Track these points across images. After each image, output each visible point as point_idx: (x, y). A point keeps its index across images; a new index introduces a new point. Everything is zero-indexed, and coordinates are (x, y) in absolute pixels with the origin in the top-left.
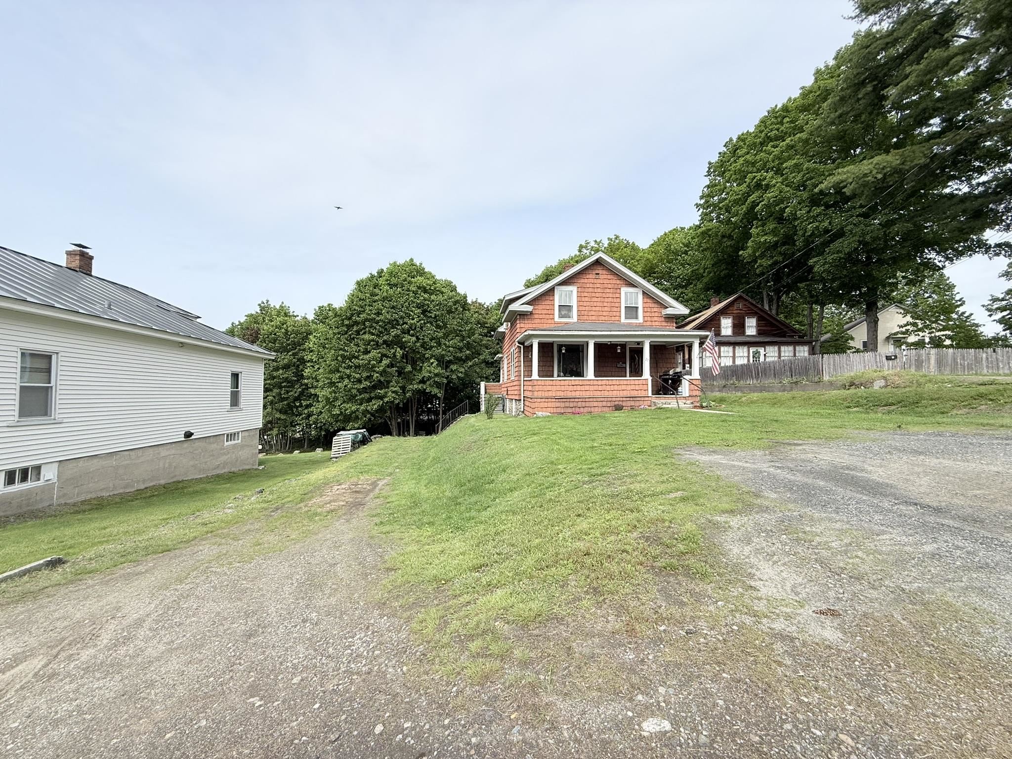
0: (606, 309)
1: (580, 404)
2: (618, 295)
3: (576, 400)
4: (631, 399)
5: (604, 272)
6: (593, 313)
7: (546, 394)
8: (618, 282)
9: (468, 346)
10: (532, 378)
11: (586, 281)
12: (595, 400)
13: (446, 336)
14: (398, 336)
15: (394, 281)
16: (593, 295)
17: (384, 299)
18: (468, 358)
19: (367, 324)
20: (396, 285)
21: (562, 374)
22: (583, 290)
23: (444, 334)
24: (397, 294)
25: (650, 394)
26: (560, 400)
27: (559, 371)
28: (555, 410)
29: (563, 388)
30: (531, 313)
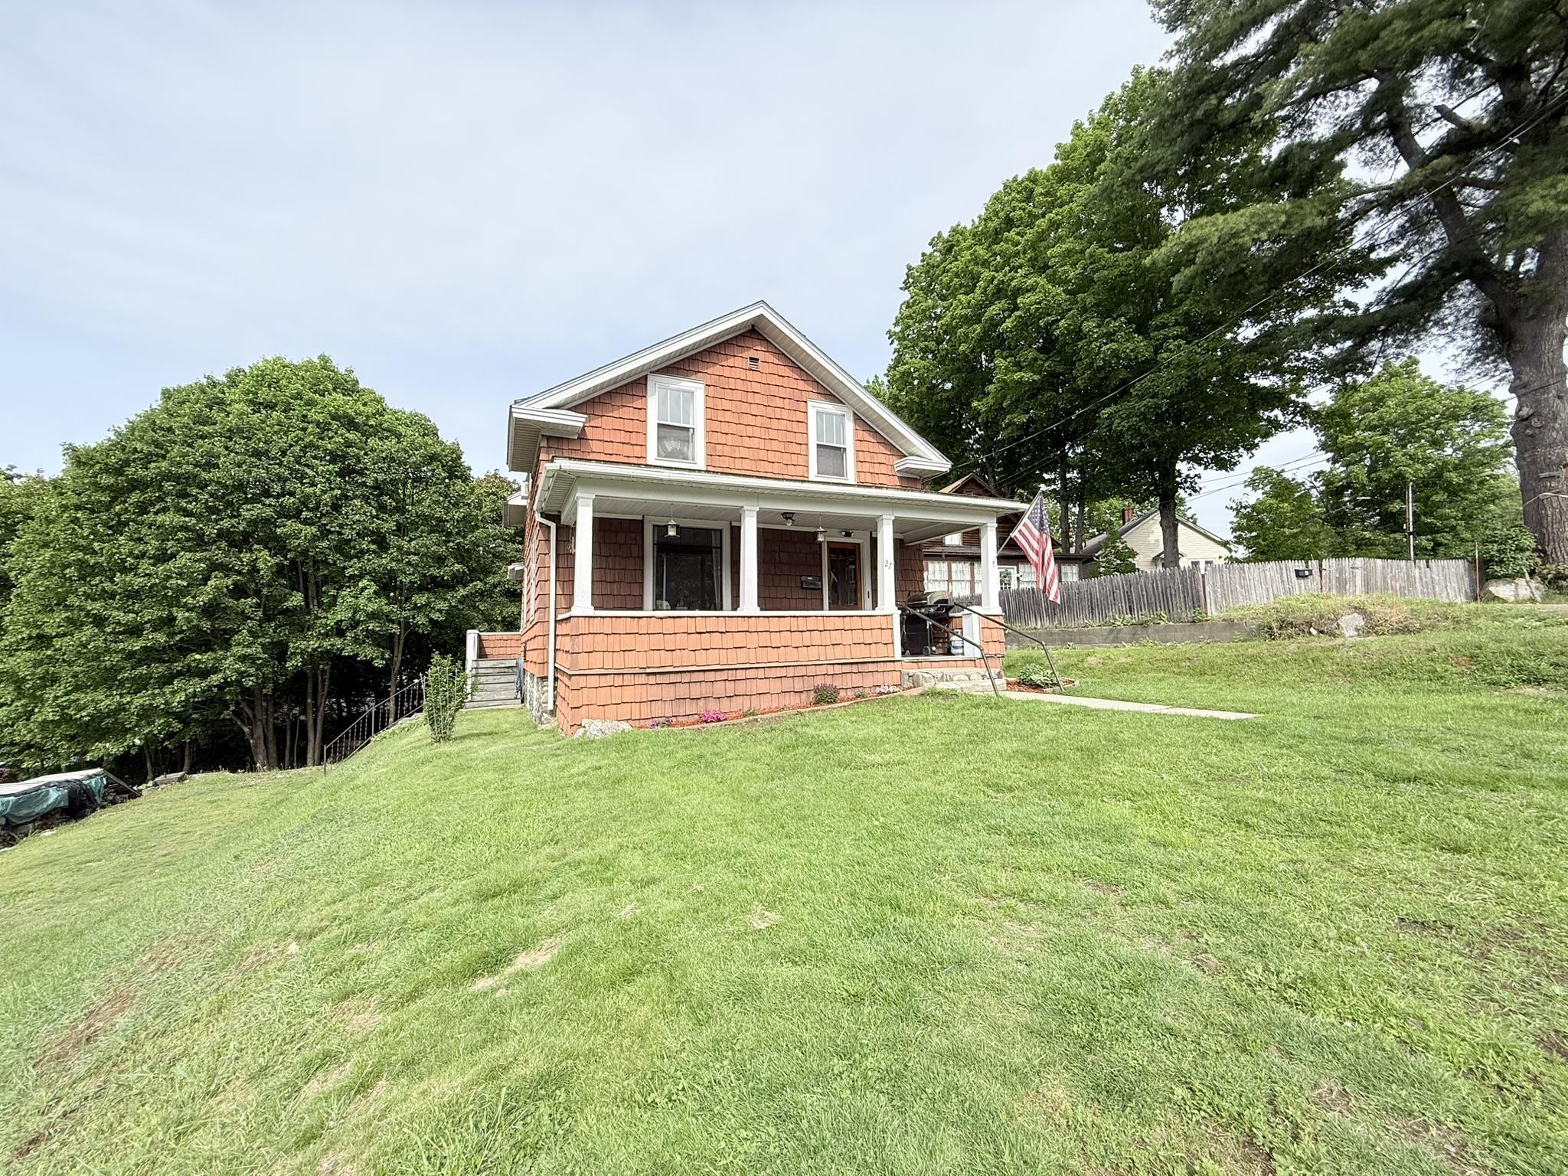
0: (775, 445)
1: (719, 689)
2: (800, 417)
3: (710, 676)
4: (855, 668)
5: (770, 358)
6: (744, 453)
7: (618, 662)
8: (802, 385)
9: (461, 555)
10: (574, 612)
11: (727, 372)
12: (761, 673)
13: (401, 530)
14: (267, 521)
15: (264, 395)
16: (745, 408)
17: (231, 434)
18: (459, 580)
19: (168, 486)
20: (271, 406)
21: (665, 604)
22: (720, 393)
23: (399, 525)
24: (271, 426)
25: (898, 655)
26: (660, 679)
27: (658, 596)
28: (646, 711)
29: (670, 642)
30: (582, 437)
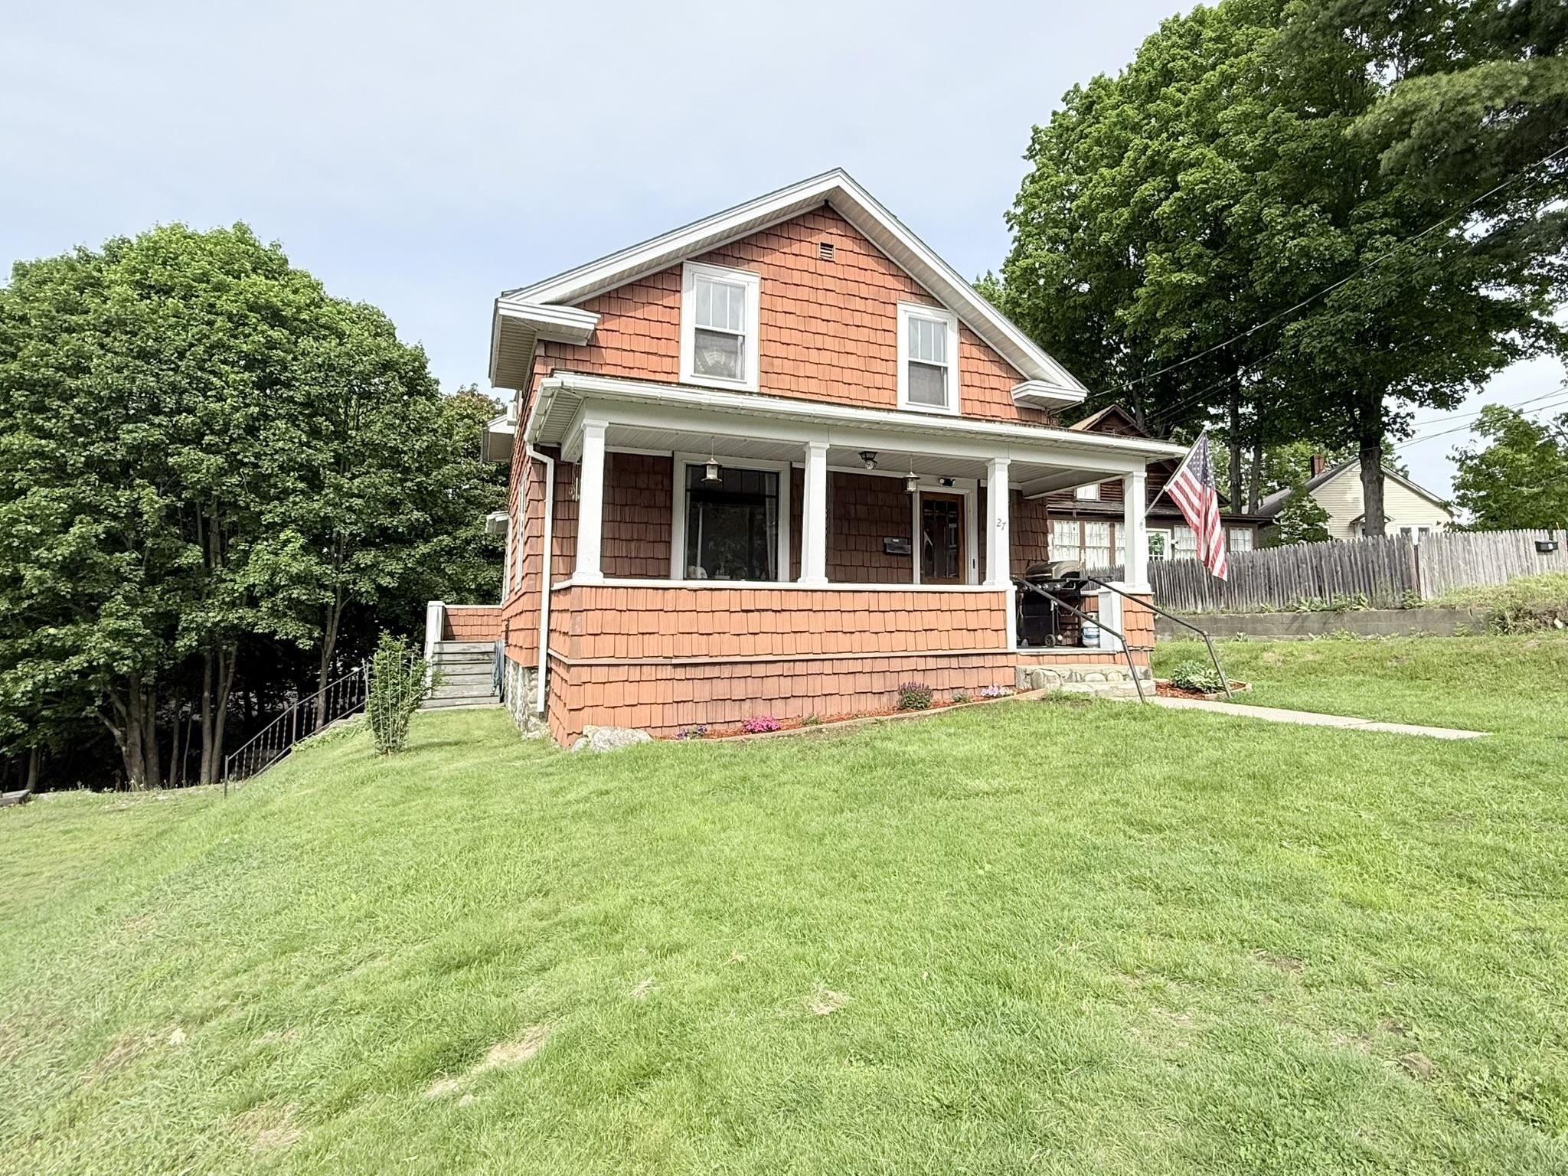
0: (852, 361)
1: (771, 687)
2: (887, 324)
3: (759, 670)
4: (954, 662)
5: (848, 244)
6: (811, 370)
7: (635, 648)
8: (890, 282)
9: (423, 498)
10: (577, 579)
11: (790, 262)
12: (827, 667)
16: (814, 310)
21: (700, 570)
22: (780, 289)
23: (338, 457)
25: (1012, 646)
26: (691, 672)
27: (691, 561)
28: (671, 715)
29: (705, 623)
30: (593, 344)
